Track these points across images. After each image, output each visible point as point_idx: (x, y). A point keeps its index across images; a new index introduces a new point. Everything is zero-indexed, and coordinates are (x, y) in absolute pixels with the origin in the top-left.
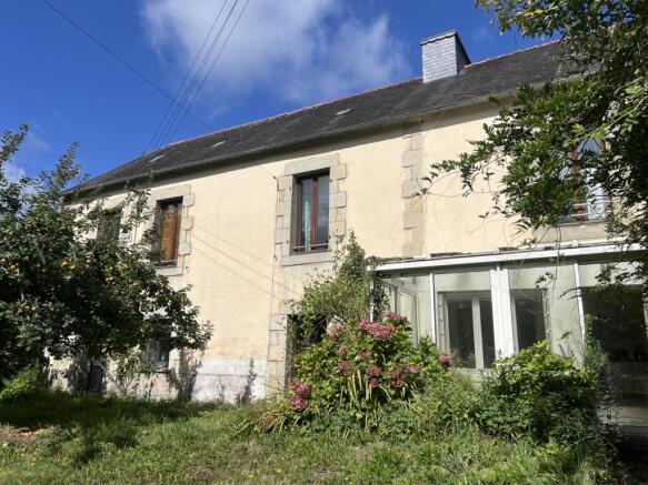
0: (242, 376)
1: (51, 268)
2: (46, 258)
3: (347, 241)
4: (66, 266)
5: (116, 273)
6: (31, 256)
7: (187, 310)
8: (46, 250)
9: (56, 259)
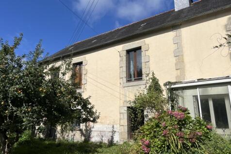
0: (109, 132)
1: (35, 91)
2: (33, 87)
3: (151, 76)
4: (42, 90)
5: (61, 92)
6: (27, 87)
7: (89, 106)
8: (33, 84)
9: (37, 87)
